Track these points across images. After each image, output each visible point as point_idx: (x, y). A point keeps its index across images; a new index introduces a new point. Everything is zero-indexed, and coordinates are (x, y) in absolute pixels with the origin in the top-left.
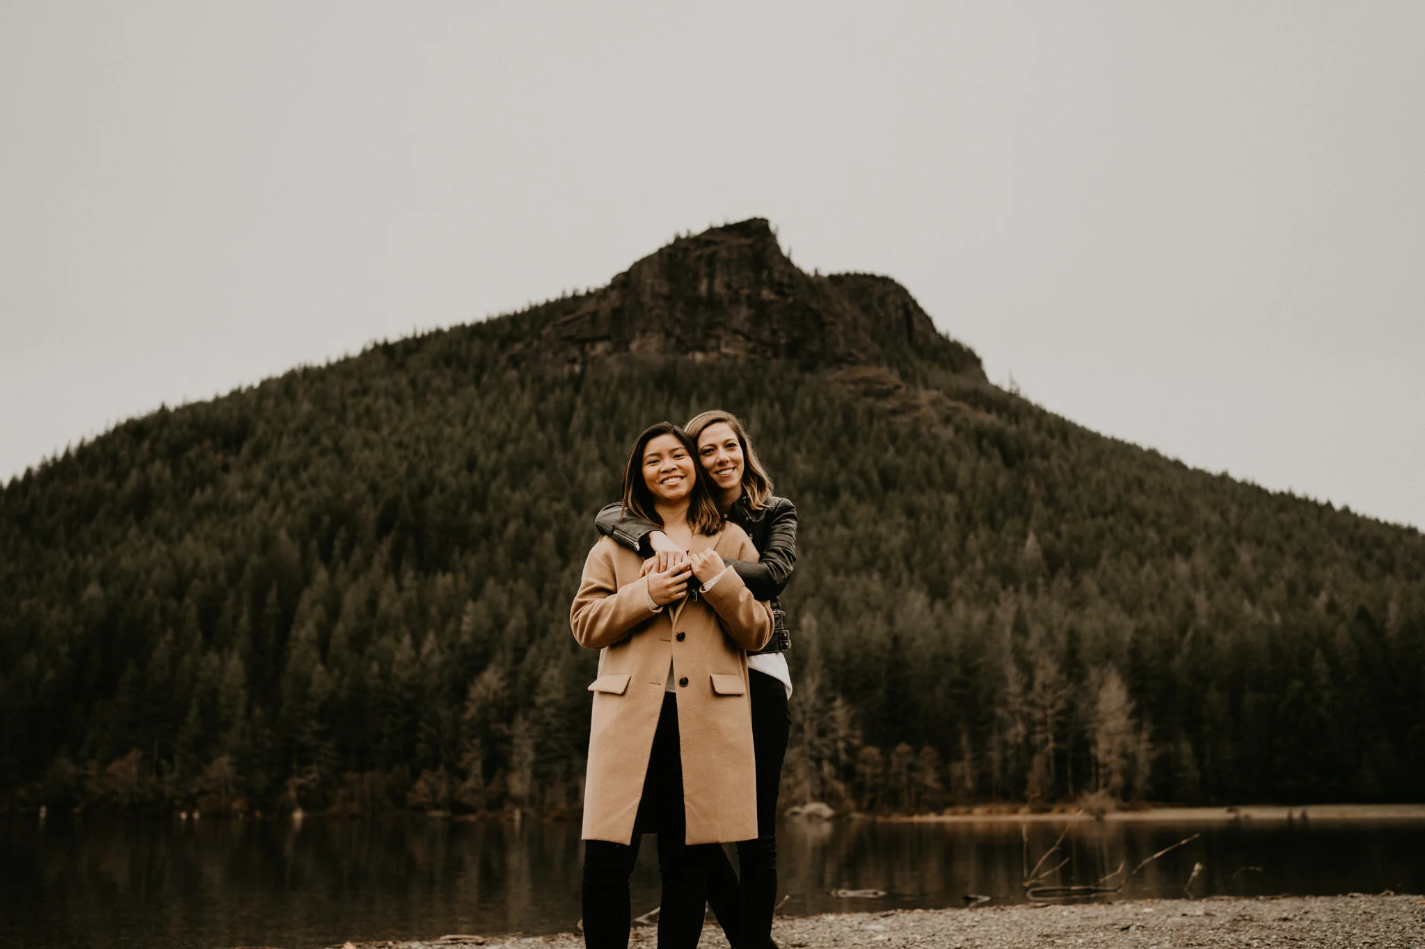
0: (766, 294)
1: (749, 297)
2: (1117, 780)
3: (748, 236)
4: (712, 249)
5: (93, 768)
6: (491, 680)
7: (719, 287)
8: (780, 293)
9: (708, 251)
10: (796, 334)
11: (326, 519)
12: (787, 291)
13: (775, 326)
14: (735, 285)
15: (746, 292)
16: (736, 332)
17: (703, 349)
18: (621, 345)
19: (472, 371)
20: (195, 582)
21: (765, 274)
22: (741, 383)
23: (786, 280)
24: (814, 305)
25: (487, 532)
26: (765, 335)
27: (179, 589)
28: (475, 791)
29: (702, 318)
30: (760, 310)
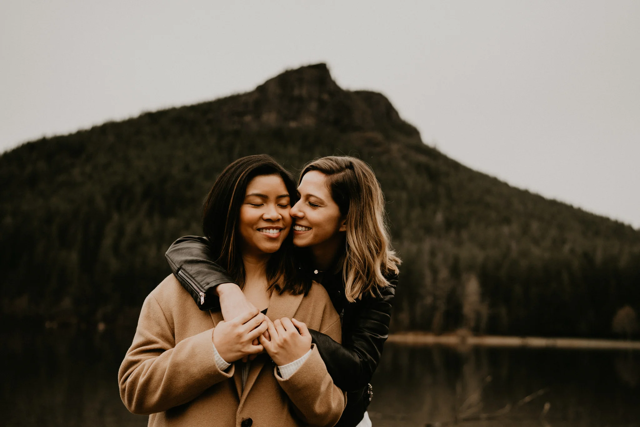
0: (326, 97)
1: (317, 98)
2: (472, 324)
5: (6, 301)
7: (304, 92)
8: (332, 97)
11: (119, 192)
14: (311, 93)
15: (315, 96)
16: (310, 113)
17: (295, 120)
18: (258, 116)
20: (57, 218)
27: (49, 221)
29: (295, 107)
30: (322, 104)
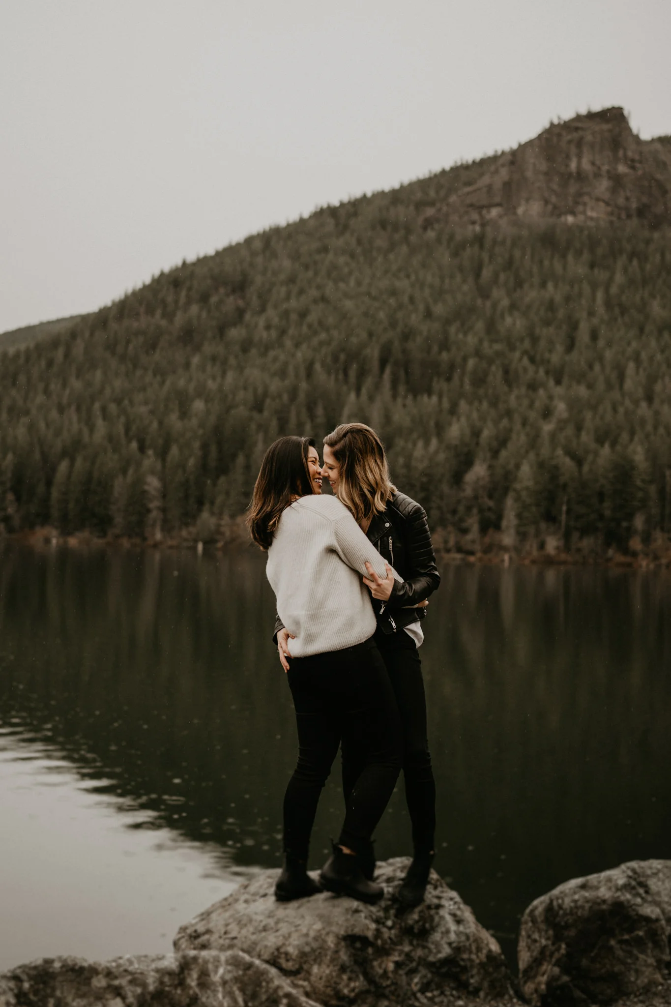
0: (622, 169)
1: (608, 172)
3: (607, 121)
4: (580, 133)
5: (226, 520)
6: (479, 471)
7: (586, 165)
8: (633, 168)
9: (576, 135)
10: (645, 200)
11: (342, 357)
12: (638, 165)
13: (629, 194)
14: (598, 163)
15: (605, 168)
16: (598, 199)
17: (573, 213)
18: (511, 209)
19: (402, 232)
20: (268, 401)
21: (621, 153)
22: (605, 241)
23: (637, 157)
24: (658, 176)
25: (452, 367)
26: (621, 201)
27: (258, 407)
28: (473, 542)
29: (573, 189)
30: (617, 181)
